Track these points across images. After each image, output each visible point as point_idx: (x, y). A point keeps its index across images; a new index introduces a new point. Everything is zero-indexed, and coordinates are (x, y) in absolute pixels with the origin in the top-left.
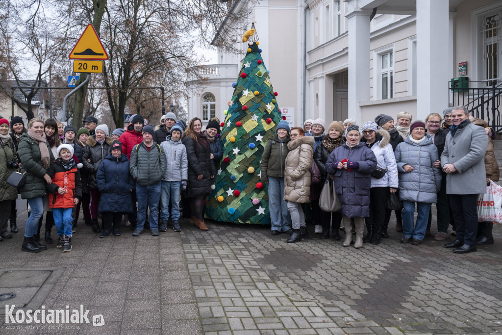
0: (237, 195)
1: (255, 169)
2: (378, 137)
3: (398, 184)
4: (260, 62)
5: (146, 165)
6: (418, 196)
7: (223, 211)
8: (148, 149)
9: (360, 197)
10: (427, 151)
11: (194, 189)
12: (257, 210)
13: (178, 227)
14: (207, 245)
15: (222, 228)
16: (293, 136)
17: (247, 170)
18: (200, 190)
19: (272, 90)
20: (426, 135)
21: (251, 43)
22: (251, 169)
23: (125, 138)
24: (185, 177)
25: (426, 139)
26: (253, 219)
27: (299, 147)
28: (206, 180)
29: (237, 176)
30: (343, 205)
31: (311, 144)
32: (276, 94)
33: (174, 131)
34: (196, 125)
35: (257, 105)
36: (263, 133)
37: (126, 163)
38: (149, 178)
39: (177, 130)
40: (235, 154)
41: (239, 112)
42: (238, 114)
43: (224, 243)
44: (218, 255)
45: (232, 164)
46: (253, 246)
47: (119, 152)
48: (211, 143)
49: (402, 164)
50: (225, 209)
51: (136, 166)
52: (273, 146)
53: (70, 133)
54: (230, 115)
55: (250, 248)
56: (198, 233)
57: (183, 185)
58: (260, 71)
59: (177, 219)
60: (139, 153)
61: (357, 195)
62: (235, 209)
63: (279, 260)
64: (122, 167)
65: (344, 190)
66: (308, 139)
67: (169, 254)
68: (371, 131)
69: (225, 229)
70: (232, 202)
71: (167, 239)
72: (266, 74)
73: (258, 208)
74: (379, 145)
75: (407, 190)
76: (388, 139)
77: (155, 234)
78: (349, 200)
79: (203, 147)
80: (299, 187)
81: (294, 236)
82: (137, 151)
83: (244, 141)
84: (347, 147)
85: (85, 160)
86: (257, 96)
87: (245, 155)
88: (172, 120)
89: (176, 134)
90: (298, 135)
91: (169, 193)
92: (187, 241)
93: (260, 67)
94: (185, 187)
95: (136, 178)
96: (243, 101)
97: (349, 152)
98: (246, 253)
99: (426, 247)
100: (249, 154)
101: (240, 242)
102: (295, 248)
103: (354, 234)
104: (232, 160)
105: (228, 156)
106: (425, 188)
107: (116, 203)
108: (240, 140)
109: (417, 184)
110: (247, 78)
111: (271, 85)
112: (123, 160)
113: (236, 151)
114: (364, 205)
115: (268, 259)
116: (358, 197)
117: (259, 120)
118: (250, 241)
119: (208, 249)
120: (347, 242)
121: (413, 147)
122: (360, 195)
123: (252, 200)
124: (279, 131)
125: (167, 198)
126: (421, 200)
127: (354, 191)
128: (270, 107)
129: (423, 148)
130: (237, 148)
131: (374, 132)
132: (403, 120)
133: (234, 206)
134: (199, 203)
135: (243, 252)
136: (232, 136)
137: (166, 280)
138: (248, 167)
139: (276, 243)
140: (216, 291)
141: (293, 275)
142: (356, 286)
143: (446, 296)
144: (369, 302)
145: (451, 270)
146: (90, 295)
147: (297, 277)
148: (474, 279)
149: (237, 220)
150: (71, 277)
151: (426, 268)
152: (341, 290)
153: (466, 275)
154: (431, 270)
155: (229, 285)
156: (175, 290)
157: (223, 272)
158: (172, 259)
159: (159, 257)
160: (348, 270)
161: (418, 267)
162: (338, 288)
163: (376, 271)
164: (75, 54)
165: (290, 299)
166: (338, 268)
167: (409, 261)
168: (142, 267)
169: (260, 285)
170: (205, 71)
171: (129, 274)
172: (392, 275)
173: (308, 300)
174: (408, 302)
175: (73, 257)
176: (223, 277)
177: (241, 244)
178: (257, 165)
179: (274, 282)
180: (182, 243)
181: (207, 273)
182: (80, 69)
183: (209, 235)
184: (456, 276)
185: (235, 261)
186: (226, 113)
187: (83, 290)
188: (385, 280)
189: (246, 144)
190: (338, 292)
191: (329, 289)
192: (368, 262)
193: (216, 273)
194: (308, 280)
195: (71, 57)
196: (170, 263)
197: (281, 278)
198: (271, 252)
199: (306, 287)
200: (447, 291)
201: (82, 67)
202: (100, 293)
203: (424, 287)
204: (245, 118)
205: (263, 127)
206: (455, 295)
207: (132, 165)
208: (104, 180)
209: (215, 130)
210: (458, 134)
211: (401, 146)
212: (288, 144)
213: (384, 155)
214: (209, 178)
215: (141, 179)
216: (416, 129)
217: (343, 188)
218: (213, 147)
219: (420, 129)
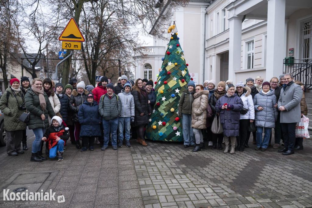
0: (164, 125)
1: (175, 110)
2: (245, 91)
3: (254, 117)
4: (178, 46)
5: (109, 107)
6: (265, 124)
7: (156, 134)
8: (110, 98)
9: (234, 125)
10: (270, 98)
11: (138, 121)
12: (176, 133)
13: (129, 144)
14: (146, 154)
15: (155, 144)
16: (197, 90)
17: (170, 110)
18: (142, 122)
19: (185, 62)
20: (270, 89)
21: (173, 34)
22: (172, 110)
23: (96, 91)
24: (133, 114)
25: (270, 92)
26: (173, 138)
27: (200, 97)
28: (145, 116)
29: (164, 113)
30: (225, 130)
31: (207, 95)
32: (187, 65)
33: (126, 87)
34: (139, 83)
35: (176, 72)
36: (180, 88)
37: (97, 106)
38: (111, 115)
39: (128, 86)
40: (163, 100)
41: (166, 76)
42: (165, 77)
43: (157, 153)
44: (153, 160)
45: (161, 106)
46: (173, 154)
47: (92, 100)
48: (148, 94)
49: (257, 106)
50: (157, 133)
51: (103, 108)
52: (186, 96)
53: (60, 88)
54: (160, 77)
55: (172, 156)
56: (141, 148)
57: (132, 119)
58: (178, 51)
59: (128, 140)
60: (104, 100)
61: (232, 124)
62: (163, 133)
63: (188, 162)
64: (94, 108)
65: (225, 121)
66: (205, 92)
67: (124, 160)
68: (241, 87)
69: (157, 145)
70: (161, 129)
71: (122, 152)
72: (182, 53)
73: (177, 132)
74: (245, 95)
75: (259, 121)
76: (250, 92)
77: (115, 149)
78: (228, 127)
79: (144, 96)
80: (200, 120)
81: (197, 148)
82: (103, 99)
83: (169, 93)
84: (227, 96)
85: (71, 104)
86: (176, 66)
87: (169, 101)
88: (125, 80)
89: (128, 89)
90: (200, 90)
91: (123, 124)
92: (135, 153)
93: (178, 48)
94: (133, 120)
95: (103, 116)
96: (168, 69)
97: (228, 99)
98: (169, 158)
99: (268, 152)
100: (171, 100)
101: (166, 152)
102: (197, 155)
103: (230, 146)
104: (162, 104)
105: (159, 102)
106: (269, 119)
107: (91, 131)
108: (166, 92)
109: (265, 117)
110: (170, 55)
111: (185, 60)
112: (95, 104)
113: (164, 99)
114: (236, 130)
115: (181, 162)
116: (233, 125)
117: (177, 80)
118: (172, 151)
119: (147, 157)
120: (226, 151)
121: (263, 97)
122: (234, 124)
123: (173, 128)
124: (189, 87)
125: (123, 127)
126: (266, 126)
127: (231, 122)
128: (184, 73)
129: (269, 97)
130: (164, 97)
131: (242, 88)
133: (163, 131)
134: (141, 130)
135: (167, 158)
136: (161, 90)
137: (122, 176)
138: (171, 108)
139: (186, 152)
140: (152, 181)
141: (196, 170)
142: (230, 175)
143: (278, 178)
144: (237, 183)
145: (281, 164)
146: (75, 186)
147: (198, 171)
148: (292, 169)
149: (164, 139)
150: (63, 176)
151: (268, 164)
152: (222, 178)
153: (288, 167)
154: (271, 164)
155: (159, 177)
156: (127, 181)
157: (156, 170)
158: (126, 163)
159: (118, 162)
160: (226, 166)
161: (263, 163)
162: (220, 176)
163: (242, 166)
164: (63, 37)
165: (194, 184)
166: (221, 165)
167: (259, 160)
168: (107, 169)
169: (177, 176)
170: (146, 50)
171: (99, 173)
172: (250, 168)
173: (204, 184)
174: (258, 182)
175: (64, 164)
176: (155, 173)
177: (166, 154)
178: (176, 107)
179: (185, 175)
180: (132, 154)
181: (146, 171)
182: (66, 47)
183: (148, 148)
184: (283, 168)
185: (162, 163)
186: (158, 76)
187: (70, 184)
188: (246, 171)
189: (169, 95)
190: (221, 179)
191: (216, 177)
192: (237, 161)
193: (152, 170)
194: (204, 172)
195: (60, 39)
196: (124, 165)
197: (189, 172)
198: (183, 157)
199: (203, 177)
200: (278, 176)
201: (68, 46)
202: (81, 185)
203: (267, 174)
204: (169, 79)
205: (179, 85)
206: (282, 178)
207: (100, 108)
208: (83, 117)
209: (151, 87)
210: (287, 89)
211: (257, 96)
212: (194, 95)
213: (247, 101)
214: (147, 115)
215: (106, 116)
216: (265, 86)
217: (224, 120)
218: (150, 96)
219: (267, 86)
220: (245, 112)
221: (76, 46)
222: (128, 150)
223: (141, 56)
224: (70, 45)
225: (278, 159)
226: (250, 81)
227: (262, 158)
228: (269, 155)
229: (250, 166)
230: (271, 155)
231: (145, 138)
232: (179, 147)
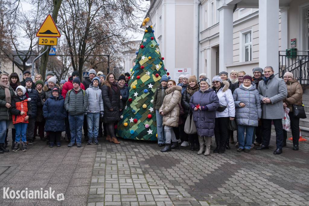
0: (135, 122)
1: (147, 106)
2: (222, 85)
3: (235, 115)
4: (153, 38)
5: (74, 102)
6: (249, 122)
7: (127, 132)
8: (76, 92)
9: (208, 123)
10: (253, 93)
11: (108, 118)
12: (148, 131)
13: (97, 141)
14: (112, 152)
15: (126, 143)
16: (169, 85)
17: (142, 106)
18: (112, 118)
19: (160, 56)
20: (252, 84)
21: (147, 26)
22: (145, 106)
23: (67, 85)
24: (102, 109)
25: (252, 86)
26: (145, 137)
27: (172, 92)
28: (116, 112)
29: (136, 110)
30: (197, 129)
31: (180, 91)
32: (163, 59)
33: (94, 81)
34: (111, 78)
35: (150, 65)
36: (153, 83)
37: (62, 100)
38: (76, 110)
39: (96, 79)
40: (135, 96)
41: (139, 70)
42: (138, 71)
43: (124, 151)
44: (116, 159)
45: (133, 102)
46: (141, 153)
47: (57, 93)
48: (121, 89)
49: (238, 102)
50: (128, 131)
51: (69, 103)
52: (158, 91)
53: (29, 83)
54: (134, 72)
55: (138, 155)
56: (110, 145)
58: (153, 44)
59: (96, 137)
60: (70, 95)
61: (206, 122)
62: (134, 131)
63: (153, 162)
64: (59, 103)
65: (198, 119)
66: (178, 87)
67: (86, 158)
68: (217, 82)
69: (128, 143)
70: (133, 127)
71: (89, 149)
72: (157, 46)
73: (149, 130)
74: (222, 90)
75: (242, 118)
76: (227, 86)
77: (79, 146)
78: (201, 125)
79: (115, 91)
80: (173, 117)
82: (69, 94)
83: (141, 88)
84: (201, 92)
85: (42, 100)
86: (150, 59)
87: (141, 97)
88: (93, 74)
89: (96, 83)
90: (173, 85)
91: (93, 120)
92: (101, 150)
93: (153, 41)
94: (103, 116)
95: (68, 110)
96: (141, 63)
97: (202, 95)
98: (135, 157)
99: (250, 155)
100: (144, 96)
101: (134, 151)
102: (167, 155)
103: (205, 147)
104: (134, 100)
105: (131, 97)
106: (253, 117)
107: (55, 125)
108: (139, 87)
109: (248, 114)
110: (144, 49)
111: (160, 53)
112: (60, 98)
113: (136, 94)
114: (210, 129)
115: (147, 162)
116: (206, 124)
117: (151, 75)
118: (140, 151)
119: (111, 155)
120: (200, 151)
121: (245, 91)
122: (208, 122)
123: (145, 125)
124: (162, 83)
125: (92, 123)
126: (250, 124)
127: (204, 120)
128: (158, 67)
129: (251, 92)
130: (137, 92)
131: (219, 83)
132: (233, 74)
133: (134, 129)
134: (111, 127)
135: (133, 157)
136: (134, 85)
137: (78, 173)
138: (143, 104)
139: (156, 151)
140: (105, 179)
141: (158, 171)
142: (195, 178)
143: (249, 184)
144: (198, 187)
145: (259, 169)
146: (27, 181)
147: (160, 172)
148: (271, 174)
149: (135, 137)
150: (20, 170)
151: (244, 168)
152: (184, 180)
153: (267, 172)
154: (247, 169)
155: (115, 176)
156: (80, 178)
157: (115, 168)
158: (87, 160)
159: (79, 159)
160: (194, 168)
161: (238, 167)
162: (182, 179)
163: (212, 169)
164: (40, 33)
165: (148, 184)
166: (188, 167)
167: (235, 163)
168: (66, 165)
169: (134, 176)
170: (133, 44)
171: (56, 169)
172: (221, 171)
173: (160, 185)
174: (223, 187)
175: (26, 159)
176: (113, 171)
177: (134, 153)
178: (149, 103)
179: (144, 175)
180: (97, 151)
181: (104, 169)
182: (42, 42)
183: (116, 147)
184: (260, 173)
185: (125, 162)
186: (132, 70)
187: (24, 178)
188: (214, 175)
189: (142, 90)
190: (182, 181)
191: (177, 179)
192: (208, 163)
193: (110, 169)
194: (166, 173)
195: (37, 35)
196: (84, 163)
197: (150, 173)
198: (150, 157)
199: (163, 178)
200: (250, 182)
201: (44, 42)
202: (34, 180)
203: (237, 179)
204: (142, 73)
205: (153, 80)
206: (254, 184)
207: (66, 102)
208: (47, 111)
209: (123, 81)
210: (269, 83)
211: (237, 91)
212: (166, 90)
213: (225, 97)
214: (118, 111)
215: (71, 111)
216: (246, 80)
217: (197, 117)
218: (122, 92)
219: (248, 80)
220: (222, 109)
221: (52, 41)
222: (95, 148)
223: (129, 51)
224: (46, 40)
225: (258, 162)
226: (223, 74)
227: (240, 161)
228: (248, 158)
229: (221, 170)
230: (251, 158)
231: (117, 136)
232: (150, 146)
